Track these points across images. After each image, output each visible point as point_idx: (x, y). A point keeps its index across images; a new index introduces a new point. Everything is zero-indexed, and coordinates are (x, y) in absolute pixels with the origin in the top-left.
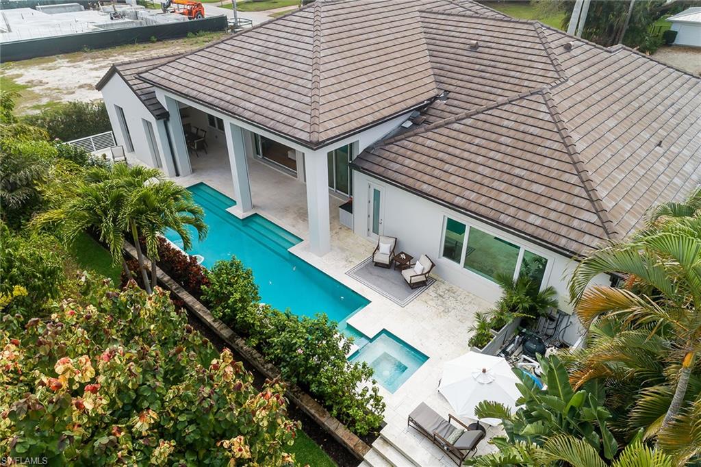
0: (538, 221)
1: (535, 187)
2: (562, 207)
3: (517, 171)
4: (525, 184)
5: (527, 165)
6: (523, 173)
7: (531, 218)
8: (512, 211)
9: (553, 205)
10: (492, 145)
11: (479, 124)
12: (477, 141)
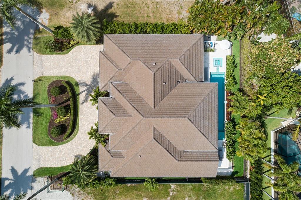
0: (201, 49)
1: (196, 52)
2: (198, 46)
3: (195, 56)
4: (196, 53)
5: (193, 55)
6: (195, 55)
7: (201, 50)
8: (201, 53)
9: (198, 48)
10: (192, 62)
11: (188, 67)
12: (192, 65)
